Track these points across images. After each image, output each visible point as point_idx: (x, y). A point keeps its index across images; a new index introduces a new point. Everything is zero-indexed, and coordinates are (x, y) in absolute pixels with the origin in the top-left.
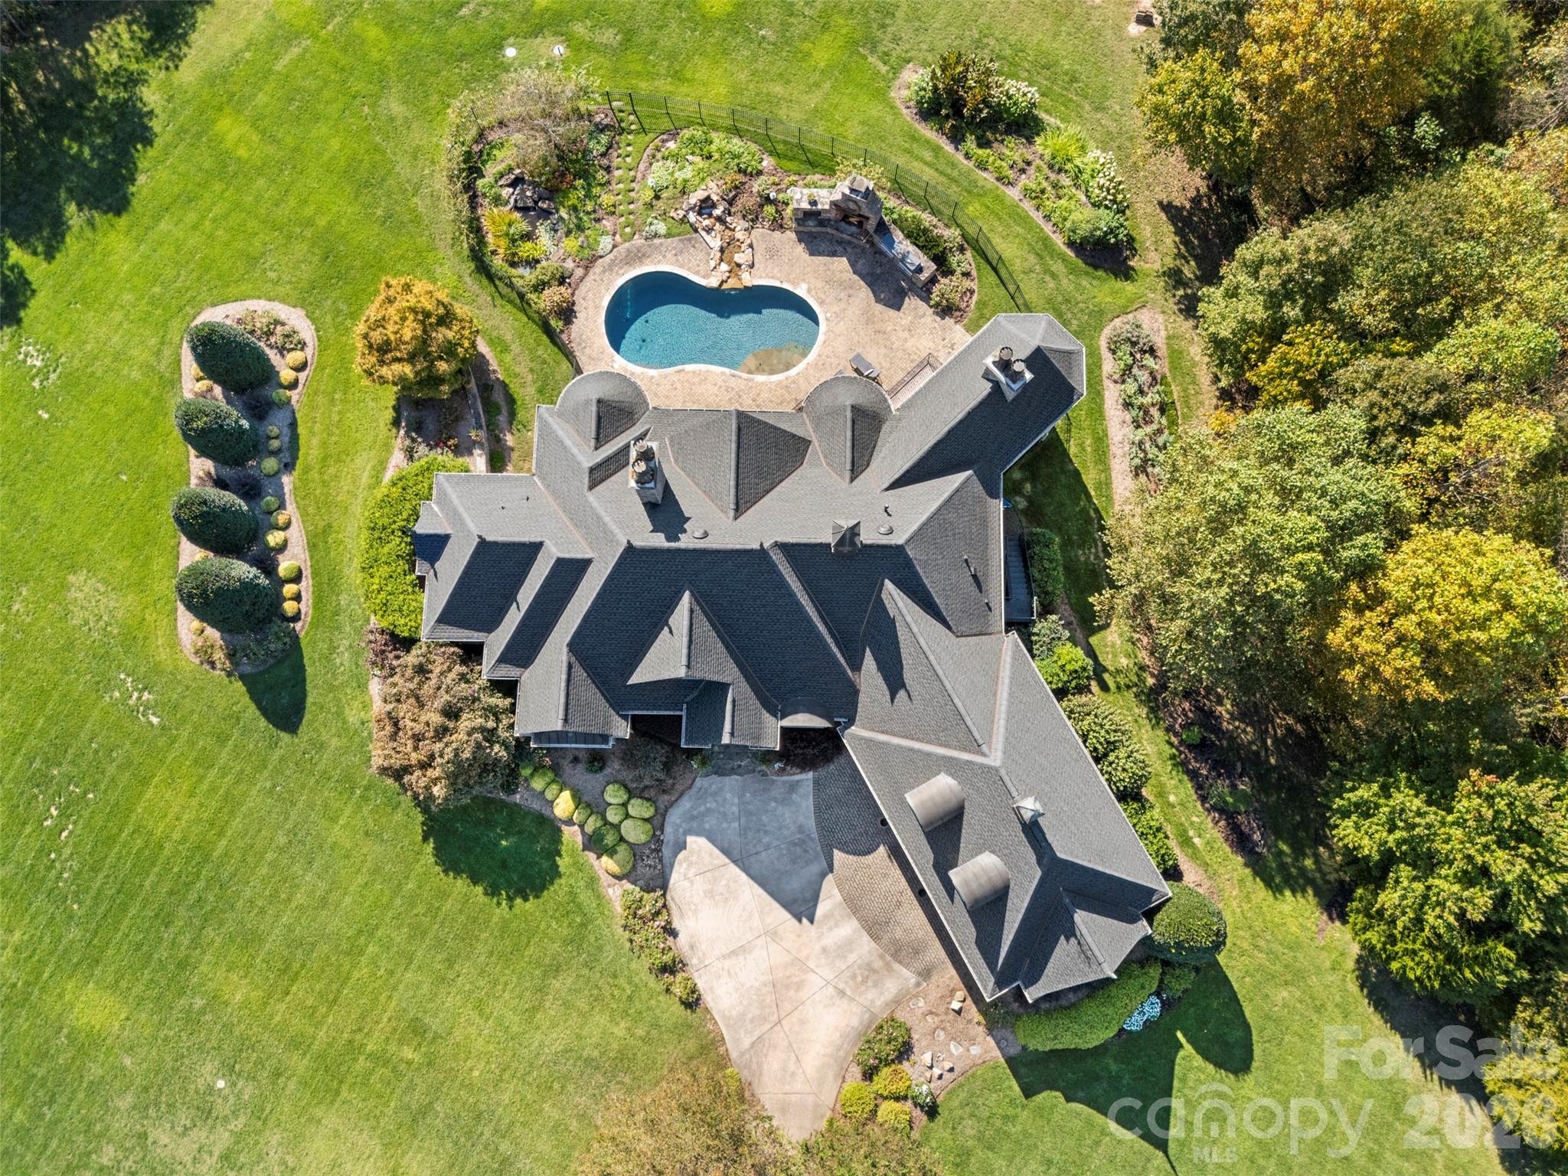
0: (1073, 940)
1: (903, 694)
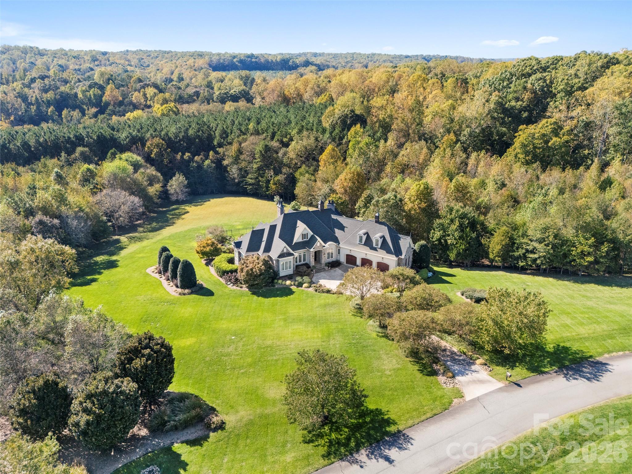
1: (345, 229)
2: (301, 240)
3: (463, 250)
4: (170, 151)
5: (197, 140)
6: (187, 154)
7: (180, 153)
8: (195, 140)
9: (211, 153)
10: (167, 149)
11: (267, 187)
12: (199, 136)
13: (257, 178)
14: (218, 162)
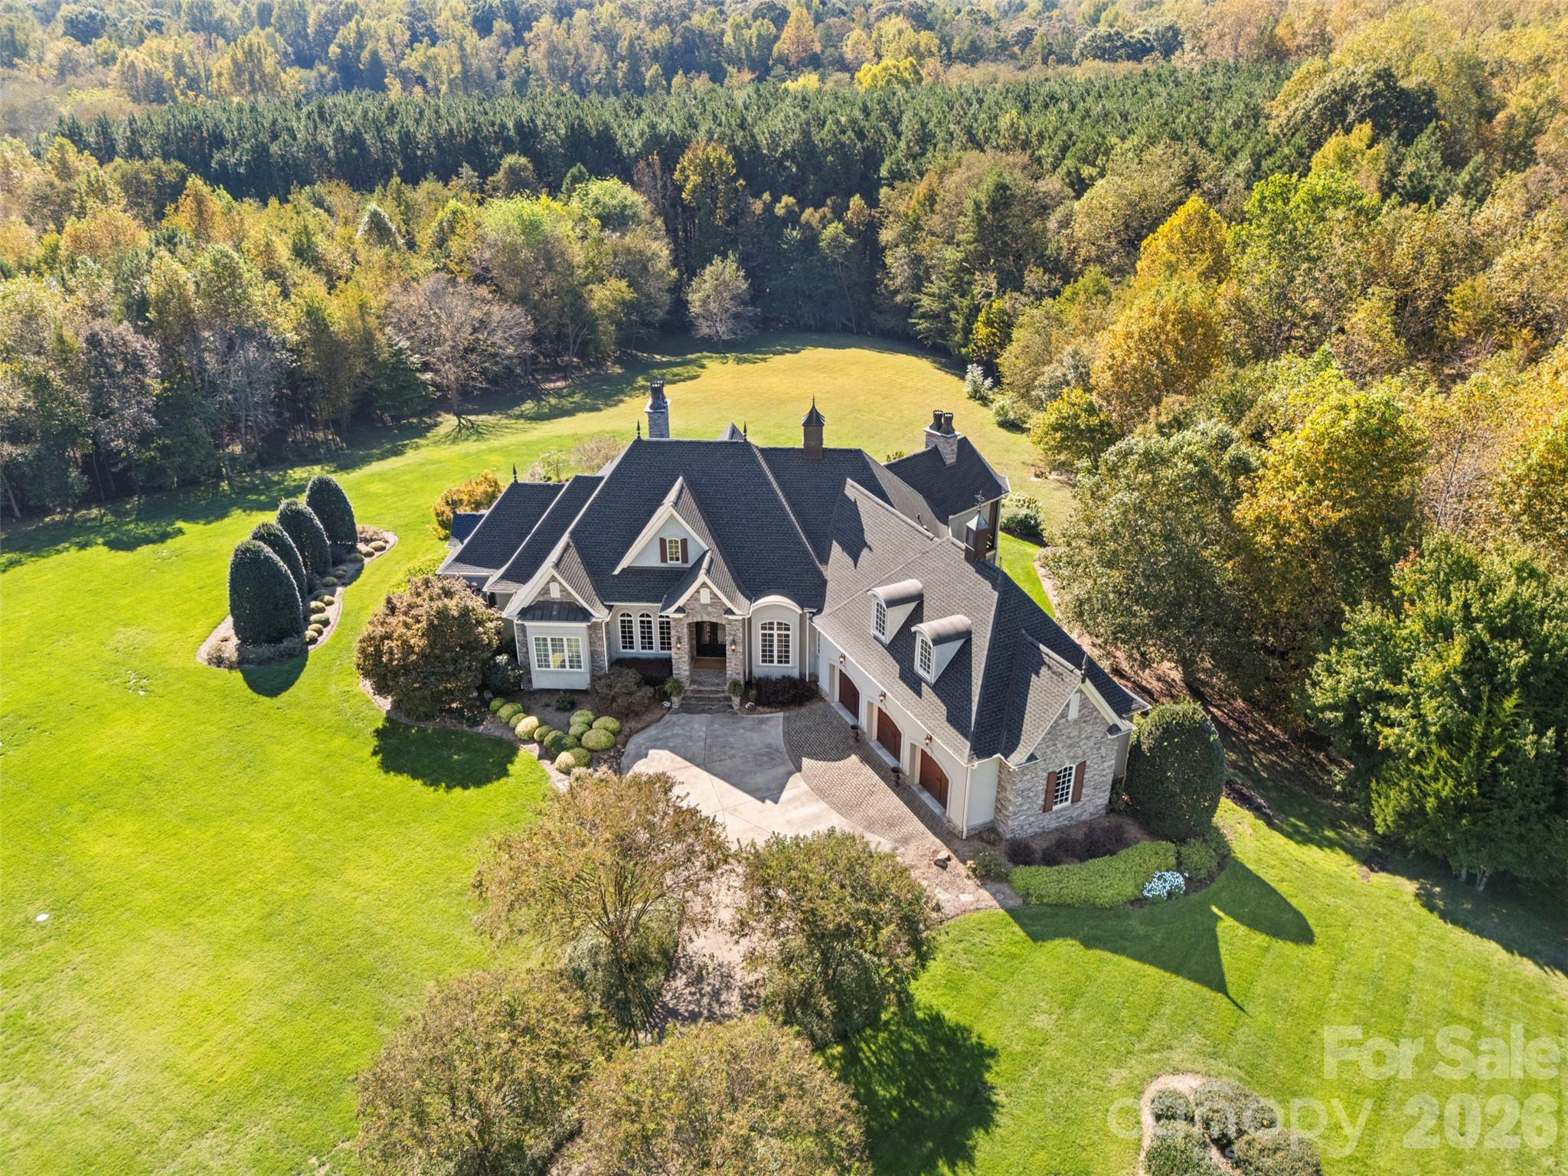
0: (1044, 670)
1: (865, 552)
2: (653, 561)
3: (1442, 804)
4: (745, 187)
5: (830, 158)
6: (787, 200)
7: (766, 196)
8: (825, 157)
9: (856, 201)
10: (735, 179)
11: (968, 331)
12: (843, 145)
13: (948, 297)
14: (867, 234)
